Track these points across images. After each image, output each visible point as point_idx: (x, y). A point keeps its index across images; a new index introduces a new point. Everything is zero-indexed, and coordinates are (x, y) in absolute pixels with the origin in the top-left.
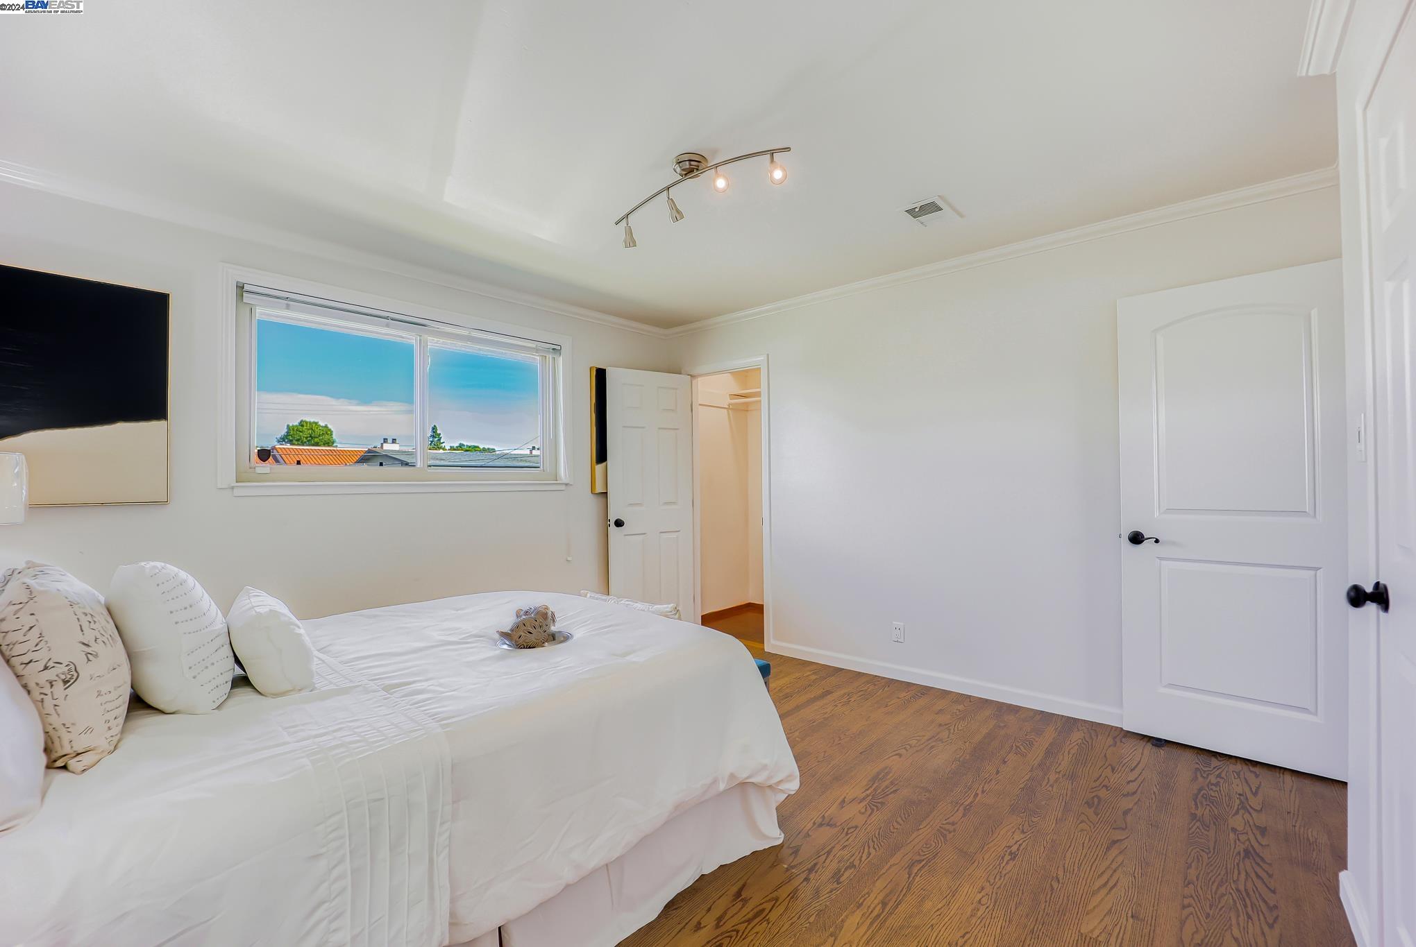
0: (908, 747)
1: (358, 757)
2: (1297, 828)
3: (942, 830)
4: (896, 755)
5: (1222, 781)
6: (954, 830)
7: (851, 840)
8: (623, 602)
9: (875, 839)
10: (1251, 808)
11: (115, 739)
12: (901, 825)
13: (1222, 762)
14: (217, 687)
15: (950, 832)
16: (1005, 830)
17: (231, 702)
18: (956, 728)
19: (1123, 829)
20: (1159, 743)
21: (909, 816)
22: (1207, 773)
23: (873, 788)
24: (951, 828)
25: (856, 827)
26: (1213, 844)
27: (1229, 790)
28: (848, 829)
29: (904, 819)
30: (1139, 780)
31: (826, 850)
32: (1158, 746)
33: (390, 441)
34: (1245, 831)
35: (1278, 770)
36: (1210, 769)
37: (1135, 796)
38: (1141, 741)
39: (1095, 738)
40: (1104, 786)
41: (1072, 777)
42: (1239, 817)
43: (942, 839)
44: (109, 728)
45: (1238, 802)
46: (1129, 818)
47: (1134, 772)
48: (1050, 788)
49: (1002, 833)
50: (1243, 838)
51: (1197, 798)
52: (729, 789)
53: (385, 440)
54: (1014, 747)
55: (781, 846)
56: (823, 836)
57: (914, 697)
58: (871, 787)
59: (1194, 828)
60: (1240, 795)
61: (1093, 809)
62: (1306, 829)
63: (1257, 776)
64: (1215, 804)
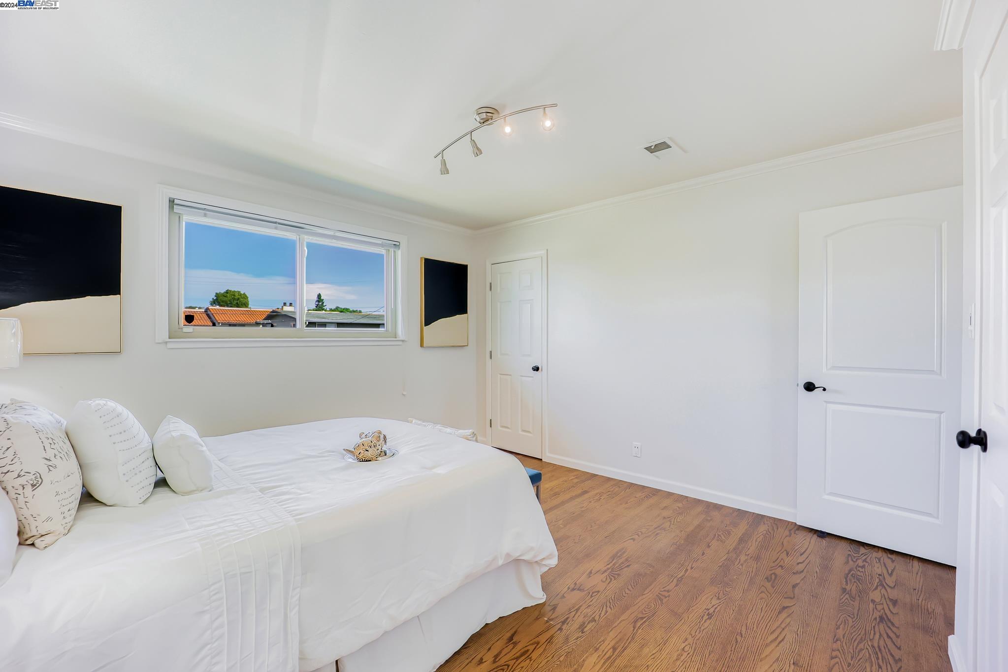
0: (640, 533)
1: (234, 542)
2: (920, 601)
3: (660, 595)
4: (632, 539)
5: (867, 564)
6: (669, 596)
7: (593, 601)
8: (437, 427)
9: (611, 601)
10: (888, 585)
11: (69, 525)
12: (630, 591)
13: (868, 551)
14: (143, 488)
15: (666, 597)
16: (705, 597)
17: (152, 499)
18: (675, 521)
19: (791, 598)
20: (822, 534)
21: (637, 584)
22: (856, 558)
23: (613, 563)
24: (666, 594)
25: (598, 592)
26: (857, 611)
27: (872, 571)
28: (593, 593)
29: (633, 586)
30: (807, 561)
31: (576, 608)
32: (821, 537)
33: (288, 304)
34: (881, 602)
35: (909, 557)
36: (859, 555)
37: (802, 574)
38: (810, 533)
39: (776, 530)
40: (780, 566)
41: (757, 558)
42: (877, 592)
43: (660, 602)
44: (64, 518)
45: (877, 580)
46: (797, 589)
47: (803, 556)
48: (741, 567)
49: (703, 599)
50: (879, 607)
51: (847, 576)
52: (506, 564)
53: (285, 304)
54: (717, 535)
55: (543, 604)
56: (574, 597)
57: (646, 497)
58: (611, 562)
59: (844, 599)
60: (879, 575)
61: (770, 583)
62: (927, 601)
63: (893, 561)
64: (860, 581)
